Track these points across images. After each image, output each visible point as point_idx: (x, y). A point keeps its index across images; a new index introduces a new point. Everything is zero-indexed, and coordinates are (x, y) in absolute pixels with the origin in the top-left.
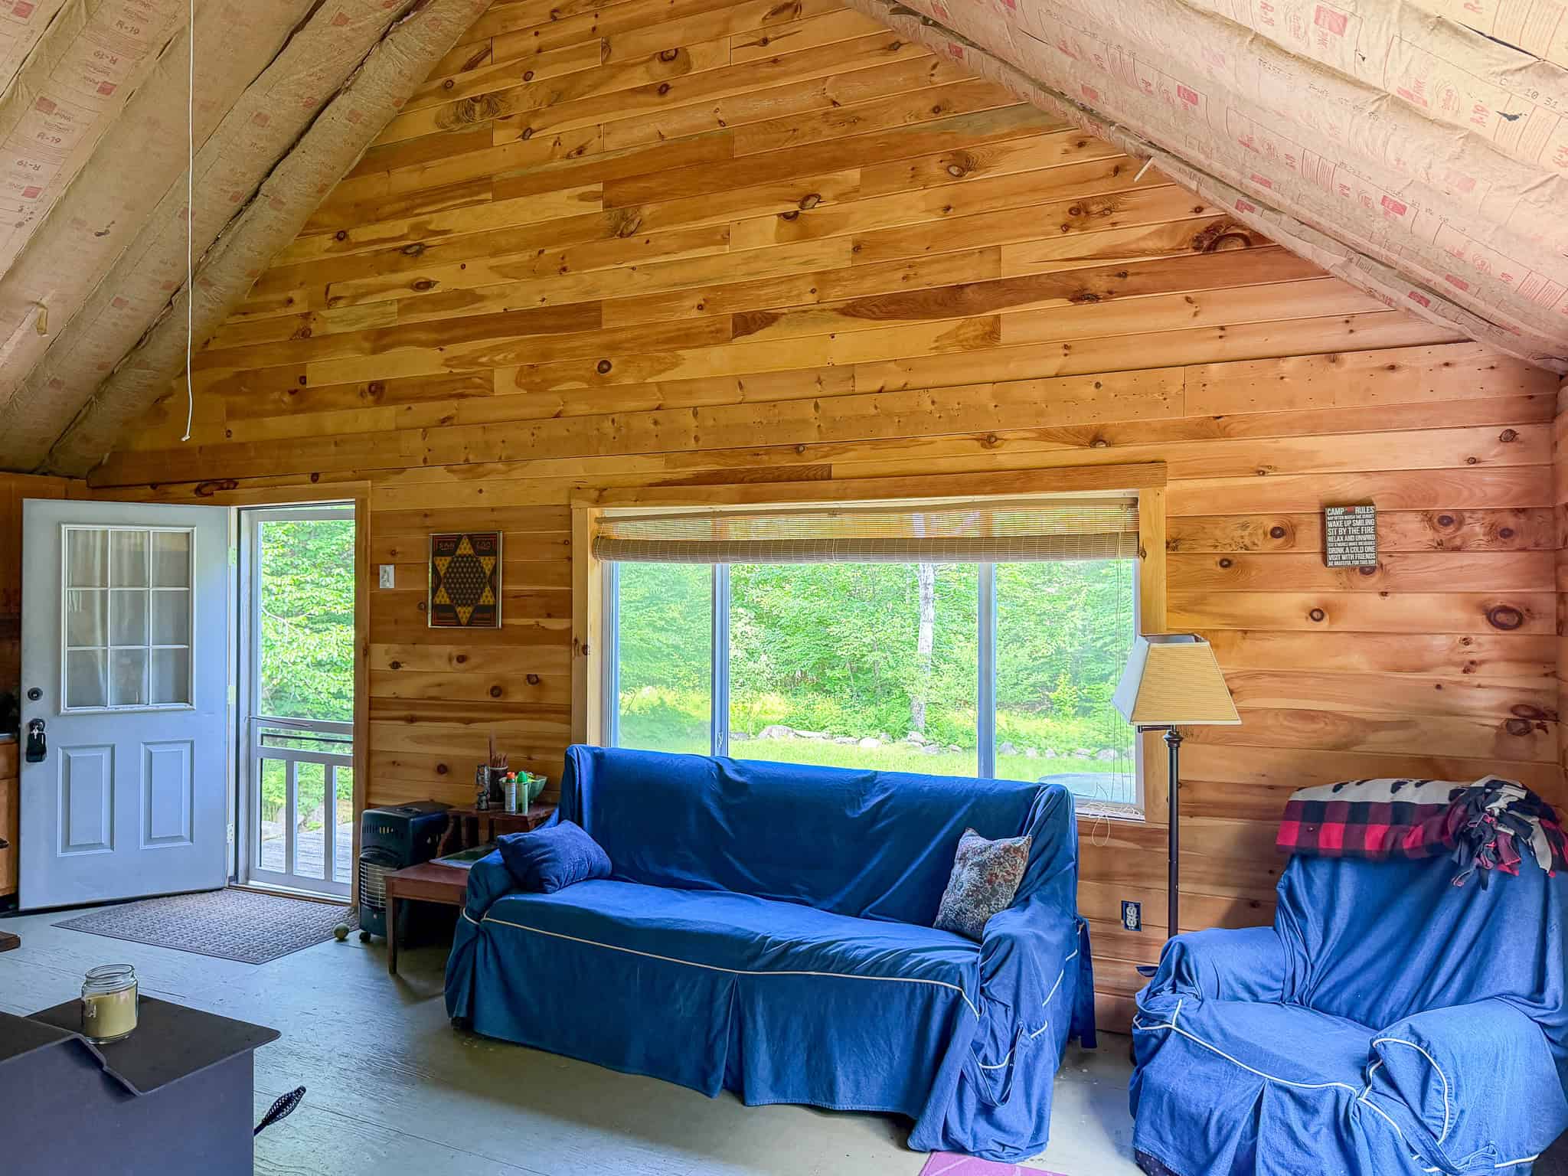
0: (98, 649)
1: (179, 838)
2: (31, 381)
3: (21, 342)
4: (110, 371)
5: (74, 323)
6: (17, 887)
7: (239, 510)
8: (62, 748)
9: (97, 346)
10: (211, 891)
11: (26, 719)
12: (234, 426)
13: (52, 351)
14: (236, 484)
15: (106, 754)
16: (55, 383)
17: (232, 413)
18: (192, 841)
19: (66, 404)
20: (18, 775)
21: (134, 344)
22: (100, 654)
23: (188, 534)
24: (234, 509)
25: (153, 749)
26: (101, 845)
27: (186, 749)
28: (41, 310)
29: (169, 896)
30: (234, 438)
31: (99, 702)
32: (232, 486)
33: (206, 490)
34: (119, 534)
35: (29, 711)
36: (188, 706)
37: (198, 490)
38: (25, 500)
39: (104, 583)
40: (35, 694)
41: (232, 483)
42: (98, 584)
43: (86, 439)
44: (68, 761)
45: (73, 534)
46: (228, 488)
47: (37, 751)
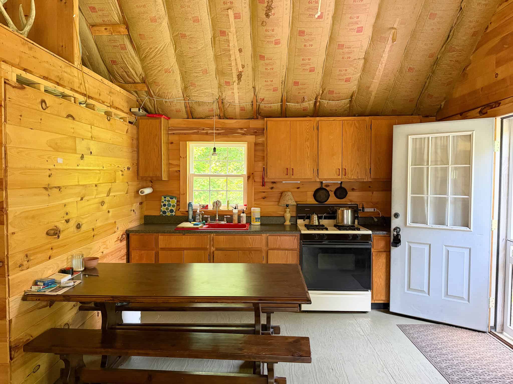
0: (425, 196)
1: (462, 298)
2: (401, 71)
3: (390, 51)
4: (435, 58)
5: (413, 35)
6: (389, 300)
7: (502, 119)
8: (408, 242)
9: (425, 44)
10: (479, 331)
11: (393, 226)
12: (499, 70)
13: (407, 53)
14: (500, 103)
15: (427, 248)
16: (410, 69)
17: (499, 63)
18: (469, 301)
19: (417, 80)
20: (390, 251)
21: (445, 39)
22: (426, 198)
23: (470, 135)
24: (499, 119)
25: (450, 249)
26: (423, 291)
27: (467, 252)
28: (393, 31)
29: (456, 327)
30: (500, 77)
31: (425, 222)
32: (497, 105)
33: (484, 111)
34: (436, 138)
35: (395, 223)
36: (468, 229)
37: (480, 112)
38: (394, 126)
39: (428, 164)
40: (396, 215)
41: (498, 104)
42: (426, 164)
43: (430, 96)
44: (410, 248)
45: (415, 140)
46: (495, 107)
47: (397, 241)
